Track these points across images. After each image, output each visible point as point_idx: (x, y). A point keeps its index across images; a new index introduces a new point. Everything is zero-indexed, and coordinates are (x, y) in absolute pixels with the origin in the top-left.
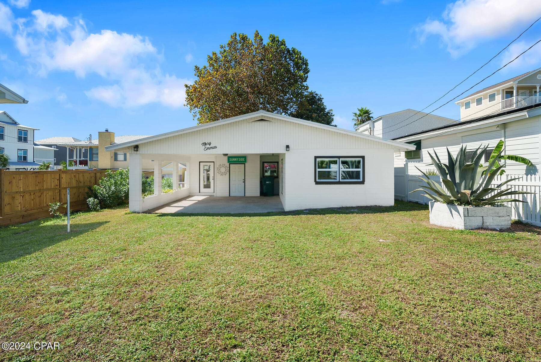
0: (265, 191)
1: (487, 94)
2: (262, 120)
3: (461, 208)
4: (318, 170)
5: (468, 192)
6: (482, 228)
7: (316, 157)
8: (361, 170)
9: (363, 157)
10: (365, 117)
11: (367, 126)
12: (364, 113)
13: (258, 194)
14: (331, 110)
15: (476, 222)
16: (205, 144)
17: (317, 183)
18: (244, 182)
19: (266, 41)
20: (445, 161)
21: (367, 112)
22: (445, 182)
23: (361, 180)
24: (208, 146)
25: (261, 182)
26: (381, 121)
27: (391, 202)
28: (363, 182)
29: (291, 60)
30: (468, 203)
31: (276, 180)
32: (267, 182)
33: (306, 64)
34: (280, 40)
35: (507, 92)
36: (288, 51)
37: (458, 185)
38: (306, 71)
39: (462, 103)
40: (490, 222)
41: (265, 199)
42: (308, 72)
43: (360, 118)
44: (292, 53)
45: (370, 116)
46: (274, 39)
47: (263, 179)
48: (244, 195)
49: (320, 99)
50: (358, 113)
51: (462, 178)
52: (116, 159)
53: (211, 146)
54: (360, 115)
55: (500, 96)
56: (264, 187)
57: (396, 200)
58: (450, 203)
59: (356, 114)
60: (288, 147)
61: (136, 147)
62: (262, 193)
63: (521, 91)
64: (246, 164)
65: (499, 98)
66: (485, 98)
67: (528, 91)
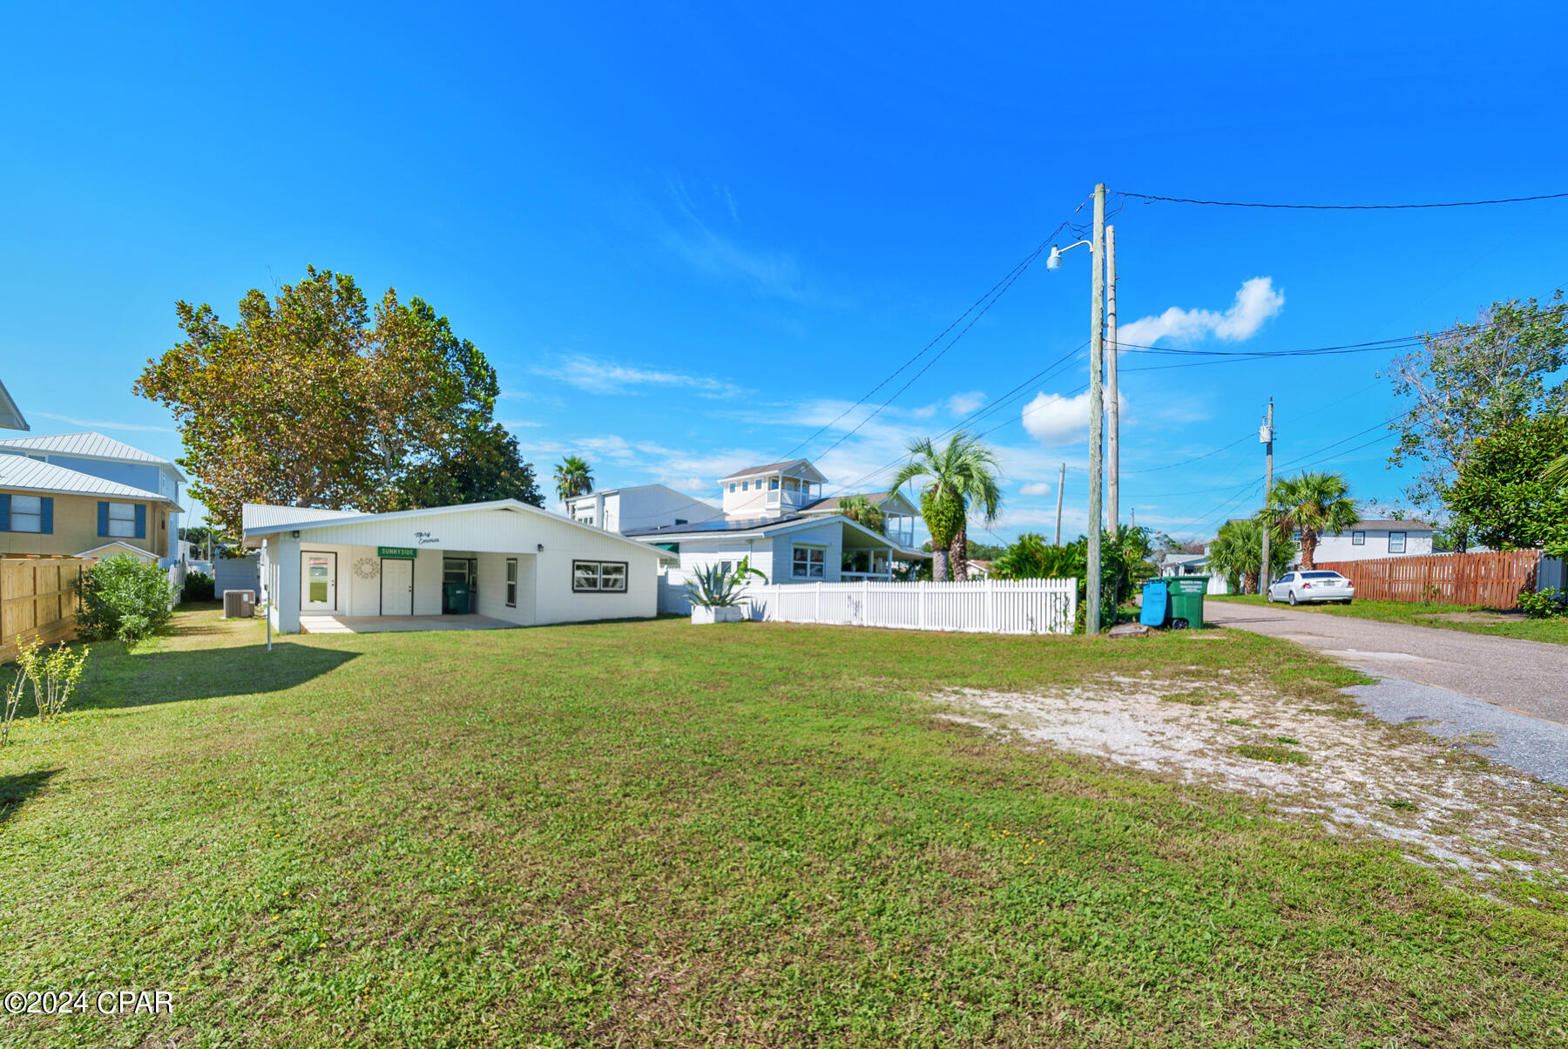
0: (452, 605)
1: (753, 478)
2: (506, 509)
3: (713, 608)
4: (576, 575)
5: (717, 596)
6: (725, 621)
7: (574, 561)
8: (623, 577)
9: (627, 564)
10: (579, 477)
11: (591, 500)
12: (578, 469)
13: (438, 608)
14: (531, 465)
15: (722, 617)
16: (420, 535)
17: (575, 591)
18: (411, 590)
20: (704, 573)
21: (582, 467)
22: (704, 589)
23: (624, 588)
24: (425, 538)
25: (445, 592)
26: (617, 497)
27: (654, 613)
28: (625, 591)
30: (718, 604)
32: (458, 592)
34: (438, 317)
35: (774, 481)
36: (455, 343)
37: (712, 592)
39: (727, 483)
40: (729, 617)
41: (454, 617)
47: (448, 587)
48: (410, 613)
50: (565, 466)
51: (715, 586)
53: (431, 537)
54: (569, 472)
55: (767, 484)
56: (451, 600)
57: (658, 610)
58: (707, 605)
59: (561, 469)
60: (540, 546)
61: (296, 534)
62: (447, 610)
63: (787, 483)
64: (416, 560)
65: (765, 486)
66: (752, 484)
67: (793, 484)
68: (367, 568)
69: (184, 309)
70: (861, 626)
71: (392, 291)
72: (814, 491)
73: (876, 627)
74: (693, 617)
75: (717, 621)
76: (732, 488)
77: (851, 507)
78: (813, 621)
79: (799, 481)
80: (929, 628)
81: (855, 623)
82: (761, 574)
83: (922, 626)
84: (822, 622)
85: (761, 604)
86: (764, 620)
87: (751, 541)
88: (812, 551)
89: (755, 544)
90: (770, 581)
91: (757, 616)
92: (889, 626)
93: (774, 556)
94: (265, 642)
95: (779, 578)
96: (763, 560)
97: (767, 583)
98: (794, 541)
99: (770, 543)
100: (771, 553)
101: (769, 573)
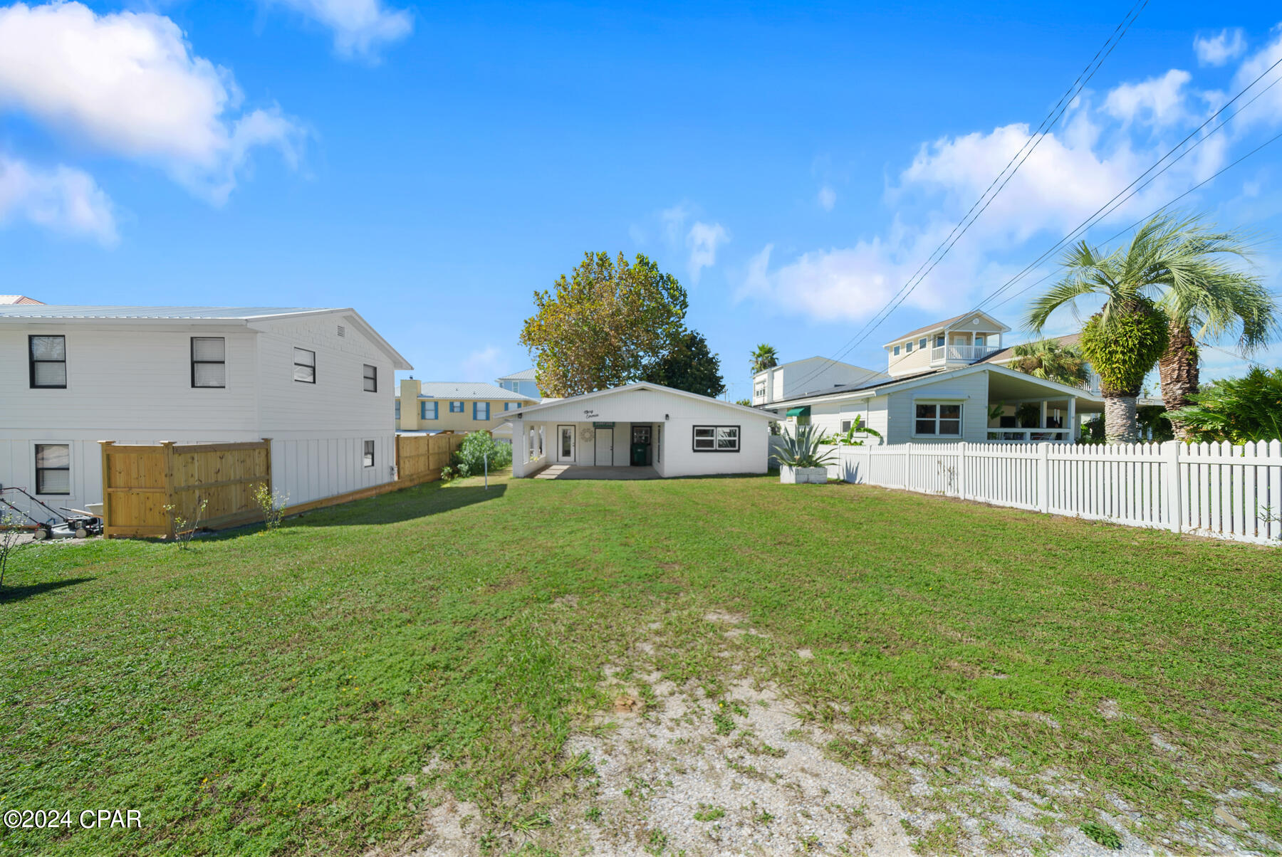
0: (636, 460)
1: (918, 338)
2: (643, 389)
4: (696, 438)
6: (807, 482)
7: (694, 426)
8: (736, 438)
9: (739, 427)
10: (767, 358)
11: (764, 376)
12: (766, 353)
13: (628, 463)
15: (804, 478)
16: (587, 412)
17: (695, 451)
18: (612, 450)
19: (633, 264)
21: (769, 351)
23: (737, 448)
24: (590, 414)
25: (631, 450)
26: (782, 371)
27: (765, 470)
28: (738, 451)
29: (664, 288)
31: (649, 447)
32: (639, 450)
33: (685, 296)
34: (651, 262)
35: (939, 338)
36: (662, 277)
38: (684, 305)
39: (891, 347)
40: (812, 478)
41: (637, 469)
42: (686, 306)
43: (760, 359)
44: (667, 281)
45: (774, 356)
46: (643, 262)
47: (633, 446)
48: (611, 465)
49: (702, 341)
50: (758, 352)
52: (423, 417)
53: (593, 414)
54: (759, 356)
55: (932, 343)
56: (636, 456)
57: (769, 468)
58: (790, 466)
59: (754, 353)
60: (667, 416)
61: (520, 415)
62: (633, 463)
63: (956, 338)
64: (615, 429)
65: (930, 345)
66: (916, 344)
67: (965, 338)
68: (587, 435)
69: (537, 294)
70: (956, 499)
71: (621, 253)
72: (993, 342)
73: (975, 502)
74: (781, 476)
75: (798, 483)
76: (897, 351)
77: (1034, 352)
78: (903, 487)
79: (971, 334)
80: (1054, 510)
81: (949, 494)
82: (875, 433)
83: (1042, 507)
84: (912, 489)
85: (854, 465)
86: (857, 482)
87: (868, 399)
88: (942, 407)
89: (872, 403)
90: (885, 439)
91: (849, 479)
92: (994, 502)
93: (889, 414)
94: (484, 484)
95: (895, 437)
96: (878, 419)
97: (881, 443)
98: (916, 396)
99: (885, 400)
100: (886, 411)
101: (884, 432)
